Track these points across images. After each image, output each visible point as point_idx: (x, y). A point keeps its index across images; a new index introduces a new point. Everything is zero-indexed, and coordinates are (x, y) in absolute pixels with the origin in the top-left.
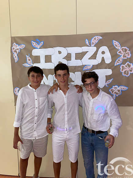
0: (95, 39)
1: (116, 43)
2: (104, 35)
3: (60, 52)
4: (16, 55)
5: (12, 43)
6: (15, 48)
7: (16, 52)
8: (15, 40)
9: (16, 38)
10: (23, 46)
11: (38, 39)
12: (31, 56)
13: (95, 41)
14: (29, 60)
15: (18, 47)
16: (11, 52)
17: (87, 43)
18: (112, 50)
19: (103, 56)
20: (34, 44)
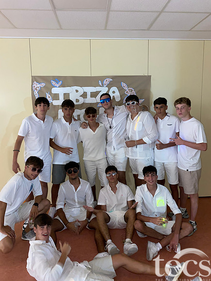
0: (107, 81)
1: (123, 84)
2: (113, 77)
3: (77, 91)
4: (36, 92)
5: (33, 82)
6: (36, 87)
7: (37, 90)
8: (35, 79)
9: (36, 78)
10: (43, 84)
11: (57, 79)
12: (50, 93)
13: (107, 82)
14: (49, 97)
15: (38, 86)
16: (32, 89)
17: (100, 84)
18: (121, 89)
19: (114, 95)
20: (54, 83)
